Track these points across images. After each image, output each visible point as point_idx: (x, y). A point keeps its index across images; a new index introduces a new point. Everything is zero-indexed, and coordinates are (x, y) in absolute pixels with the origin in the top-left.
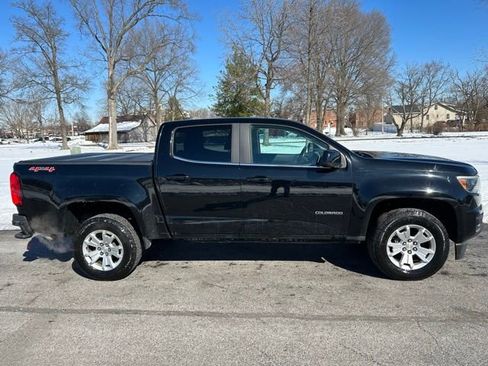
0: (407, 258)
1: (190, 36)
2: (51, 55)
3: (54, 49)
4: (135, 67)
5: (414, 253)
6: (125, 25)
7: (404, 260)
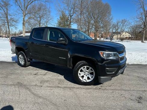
0: (85, 78)
1: (49, 7)
2: (6, 12)
3: (7, 9)
4: (32, 16)
5: (88, 76)
6: (28, 3)
7: (84, 78)
